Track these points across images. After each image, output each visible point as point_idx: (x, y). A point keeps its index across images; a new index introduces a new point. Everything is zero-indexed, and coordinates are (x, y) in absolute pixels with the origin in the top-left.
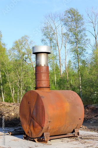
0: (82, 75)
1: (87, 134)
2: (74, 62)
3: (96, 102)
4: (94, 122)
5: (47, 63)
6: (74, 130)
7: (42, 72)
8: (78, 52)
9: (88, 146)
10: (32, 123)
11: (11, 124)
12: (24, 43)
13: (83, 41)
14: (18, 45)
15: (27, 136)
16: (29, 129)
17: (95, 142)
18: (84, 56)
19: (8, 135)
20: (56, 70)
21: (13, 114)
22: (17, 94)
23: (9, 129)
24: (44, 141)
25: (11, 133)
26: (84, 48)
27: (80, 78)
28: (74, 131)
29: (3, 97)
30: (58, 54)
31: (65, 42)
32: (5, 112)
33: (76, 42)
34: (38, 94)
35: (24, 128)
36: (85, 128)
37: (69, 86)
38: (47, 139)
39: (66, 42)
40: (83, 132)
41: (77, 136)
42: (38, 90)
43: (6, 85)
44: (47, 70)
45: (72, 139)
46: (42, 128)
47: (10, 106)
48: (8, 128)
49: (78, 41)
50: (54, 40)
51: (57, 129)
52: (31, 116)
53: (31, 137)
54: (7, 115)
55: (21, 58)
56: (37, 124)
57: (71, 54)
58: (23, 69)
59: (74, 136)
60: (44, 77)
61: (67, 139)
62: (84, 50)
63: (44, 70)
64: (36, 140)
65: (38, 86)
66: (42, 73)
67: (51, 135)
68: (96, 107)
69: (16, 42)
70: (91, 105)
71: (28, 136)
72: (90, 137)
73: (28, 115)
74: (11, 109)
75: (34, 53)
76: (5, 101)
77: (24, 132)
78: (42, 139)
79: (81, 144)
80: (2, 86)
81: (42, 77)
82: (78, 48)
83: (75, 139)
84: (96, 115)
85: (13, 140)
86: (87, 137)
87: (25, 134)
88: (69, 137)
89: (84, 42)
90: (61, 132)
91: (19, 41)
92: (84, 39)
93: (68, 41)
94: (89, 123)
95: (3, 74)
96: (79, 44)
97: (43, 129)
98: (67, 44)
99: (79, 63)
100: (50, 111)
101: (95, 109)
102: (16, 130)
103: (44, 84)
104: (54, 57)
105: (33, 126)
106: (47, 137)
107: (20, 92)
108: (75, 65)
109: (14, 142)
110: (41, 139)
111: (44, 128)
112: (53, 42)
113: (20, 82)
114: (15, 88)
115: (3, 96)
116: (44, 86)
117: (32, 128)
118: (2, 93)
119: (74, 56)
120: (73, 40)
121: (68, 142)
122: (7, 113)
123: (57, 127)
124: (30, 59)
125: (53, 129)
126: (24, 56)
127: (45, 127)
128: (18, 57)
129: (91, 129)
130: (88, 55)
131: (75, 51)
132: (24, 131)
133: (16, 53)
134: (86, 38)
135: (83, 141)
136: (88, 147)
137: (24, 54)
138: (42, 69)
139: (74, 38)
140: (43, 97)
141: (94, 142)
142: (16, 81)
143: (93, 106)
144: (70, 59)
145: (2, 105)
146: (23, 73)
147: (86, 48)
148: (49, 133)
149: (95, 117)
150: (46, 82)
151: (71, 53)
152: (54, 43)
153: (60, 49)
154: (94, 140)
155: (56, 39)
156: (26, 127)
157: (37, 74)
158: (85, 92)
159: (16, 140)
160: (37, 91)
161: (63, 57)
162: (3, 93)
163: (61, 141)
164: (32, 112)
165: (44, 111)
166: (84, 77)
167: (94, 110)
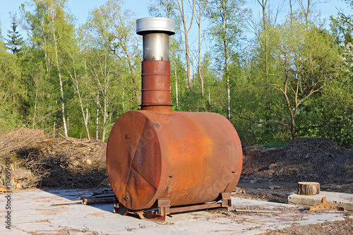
0: (233, 85)
1: (245, 204)
2: (216, 56)
3: (261, 141)
4: (258, 181)
5: (167, 55)
6: (220, 194)
7: (155, 72)
8: (225, 37)
9: (250, 226)
10: (132, 180)
11: (86, 182)
12: (111, 14)
13: (237, 14)
14: (99, 18)
15: (121, 205)
16: (127, 190)
17: (264, 220)
18: (238, 45)
19: (81, 203)
20: (178, 72)
21: (89, 162)
22: (94, 121)
23: (81, 193)
24: (159, 216)
25: (86, 200)
26: (238, 28)
27: (229, 90)
28: (220, 197)
29: (65, 128)
30: (184, 39)
31: (198, 13)
32: (71, 158)
33: (223, 15)
34: (147, 119)
35: (116, 190)
36: (241, 191)
37: (204, 106)
38: (165, 213)
39: (201, 14)
40: (237, 201)
41: (226, 208)
42: (146, 109)
43: (73, 102)
44: (166, 70)
45: (216, 214)
46: (156, 189)
47: (82, 146)
48: (78, 191)
49: (225, 13)
50: (175, 10)
51: (186, 193)
52: (132, 165)
53: (130, 208)
54: (76, 163)
55: (106, 46)
56: (143, 181)
57: (211, 40)
58: (108, 68)
59: (221, 208)
60: (159, 83)
61: (207, 213)
62: (239, 33)
63: (160, 68)
64: (141, 214)
65: (147, 102)
66: (156, 75)
67: (173, 204)
68: (263, 151)
69: (96, 12)
70: (251, 147)
71: (125, 205)
72: (254, 211)
73: (126, 162)
74: (84, 150)
75: (139, 33)
76: (69, 136)
77: (116, 198)
78: (155, 213)
79: (235, 223)
80: (63, 105)
81: (155, 83)
82: (226, 27)
83: (223, 213)
84: (261, 167)
85: (91, 215)
86: (247, 210)
87: (117, 202)
88: (209, 209)
89: (240, 15)
90: (193, 198)
91: (102, 10)
92: (238, 9)
93: (205, 12)
94: (248, 182)
95: (67, 78)
96: (229, 18)
97: (157, 192)
98: (202, 18)
99: (227, 58)
100: (172, 155)
101: (260, 155)
102: (96, 194)
103: (159, 98)
104: (176, 46)
105: (136, 185)
106: (164, 208)
107: (103, 117)
108: (219, 64)
109: (95, 217)
110: (153, 213)
111: (158, 189)
112: (173, 13)
113: (101, 95)
114: (89, 110)
115: (65, 124)
116: (160, 101)
117: (132, 190)
118: (64, 119)
119: (217, 43)
120: (215, 11)
121: (208, 219)
122: (77, 158)
123: (186, 188)
124: (124, 49)
125: (177, 191)
126: (112, 42)
127: (161, 187)
128: (99, 43)
129: (254, 195)
130: (246, 42)
131: (219, 33)
132: (115, 196)
133: (94, 34)
134: (243, 8)
135: (239, 217)
136: (250, 229)
137: (111, 38)
138: (155, 67)
139: (218, 6)
140: (158, 126)
141: (262, 219)
142: (94, 94)
143: (256, 148)
144: (209, 49)
145: (66, 144)
146: (109, 77)
147: (242, 29)
148: (169, 201)
149: (260, 170)
150: (164, 94)
151: (211, 37)
152: (177, 15)
153: (187, 29)
154: (261, 215)
155: (181, 7)
156: (120, 188)
157: (146, 77)
158: (238, 118)
159: (99, 214)
160: (144, 112)
161: (193, 46)
162: (66, 118)
163: (193, 216)
164: (133, 156)
165: (160, 154)
166: (239, 87)
167: (258, 157)
